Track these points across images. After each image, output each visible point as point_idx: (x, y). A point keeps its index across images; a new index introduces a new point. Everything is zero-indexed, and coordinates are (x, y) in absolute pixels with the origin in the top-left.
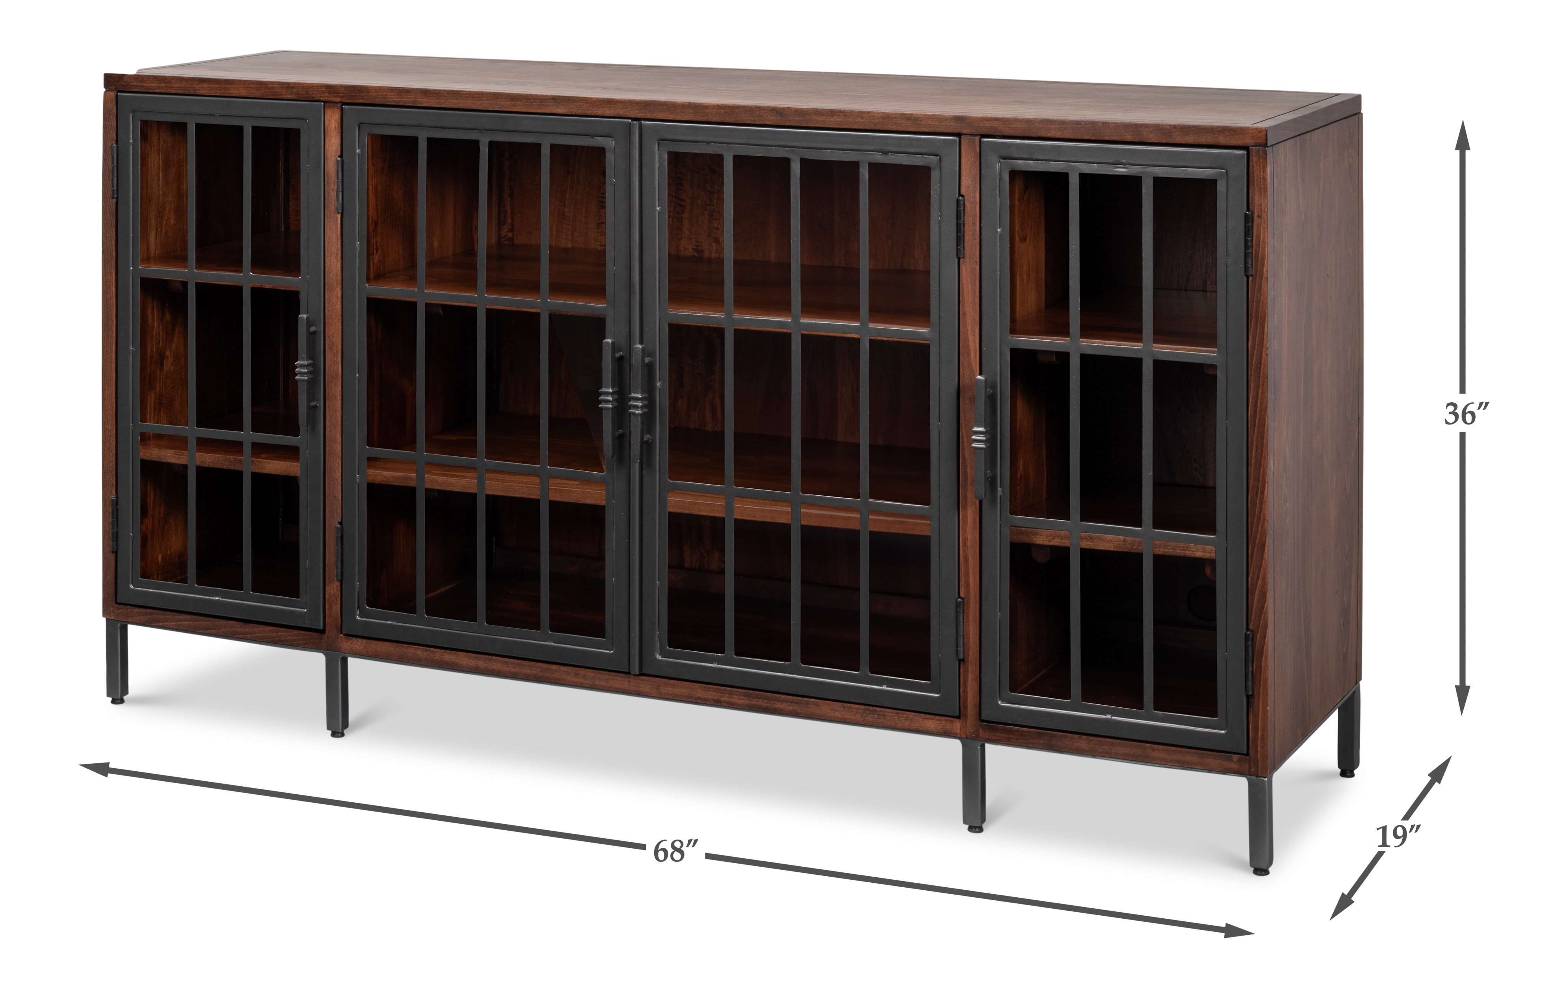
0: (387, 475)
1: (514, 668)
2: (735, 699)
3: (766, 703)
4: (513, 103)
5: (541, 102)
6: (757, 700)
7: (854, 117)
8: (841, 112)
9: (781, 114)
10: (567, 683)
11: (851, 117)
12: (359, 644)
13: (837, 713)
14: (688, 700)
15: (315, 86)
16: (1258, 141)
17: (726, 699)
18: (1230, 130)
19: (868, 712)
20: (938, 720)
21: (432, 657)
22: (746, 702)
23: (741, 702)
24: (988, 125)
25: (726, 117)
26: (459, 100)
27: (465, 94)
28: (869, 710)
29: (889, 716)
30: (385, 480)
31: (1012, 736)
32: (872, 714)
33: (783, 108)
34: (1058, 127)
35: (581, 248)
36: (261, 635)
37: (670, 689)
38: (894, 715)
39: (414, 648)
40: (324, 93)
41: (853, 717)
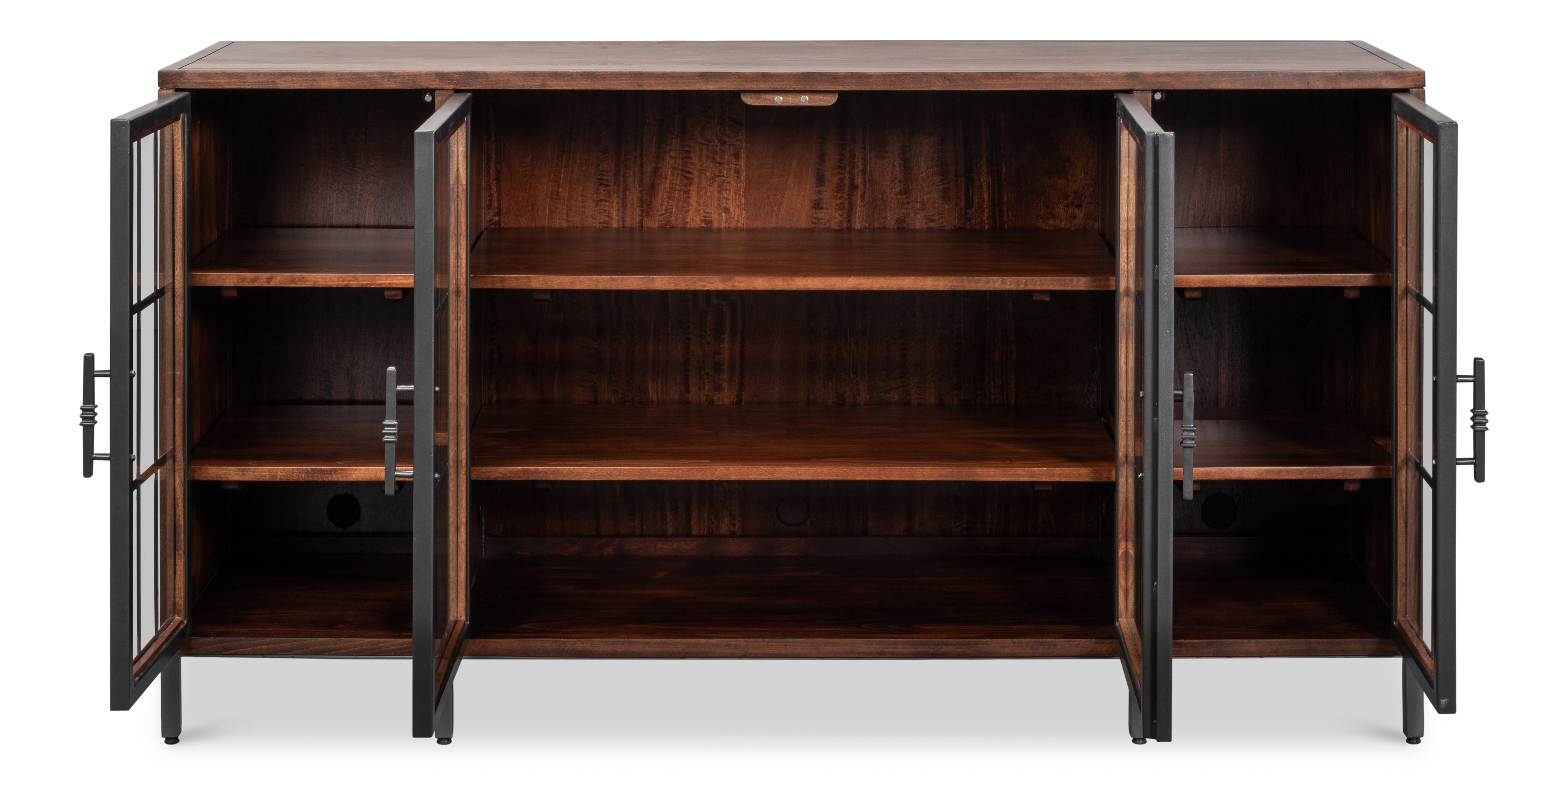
0: (504, 471)
1: (657, 647)
2: (900, 649)
3: (933, 648)
4: (656, 81)
5: (688, 79)
6: (924, 646)
7: (1026, 80)
8: (1011, 74)
9: (950, 80)
10: (716, 655)
11: (1022, 79)
12: (476, 644)
13: (1006, 649)
14: (849, 656)
15: (424, 74)
16: (1417, 83)
17: (890, 650)
18: (1392, 74)
19: (1038, 644)
20: (1109, 643)
21: (562, 648)
22: (913, 650)
23: (905, 651)
24: (1160, 81)
25: (891, 85)
26: (594, 81)
27: (602, 75)
28: (1039, 642)
29: (1060, 645)
30: (501, 476)
31: (1183, 649)
32: (1043, 645)
33: (952, 73)
34: (1229, 79)
35: (577, 227)
36: (357, 648)
37: (830, 647)
38: (1065, 643)
39: (541, 640)
40: (434, 81)
41: (1023, 651)
